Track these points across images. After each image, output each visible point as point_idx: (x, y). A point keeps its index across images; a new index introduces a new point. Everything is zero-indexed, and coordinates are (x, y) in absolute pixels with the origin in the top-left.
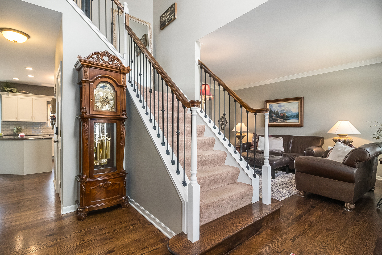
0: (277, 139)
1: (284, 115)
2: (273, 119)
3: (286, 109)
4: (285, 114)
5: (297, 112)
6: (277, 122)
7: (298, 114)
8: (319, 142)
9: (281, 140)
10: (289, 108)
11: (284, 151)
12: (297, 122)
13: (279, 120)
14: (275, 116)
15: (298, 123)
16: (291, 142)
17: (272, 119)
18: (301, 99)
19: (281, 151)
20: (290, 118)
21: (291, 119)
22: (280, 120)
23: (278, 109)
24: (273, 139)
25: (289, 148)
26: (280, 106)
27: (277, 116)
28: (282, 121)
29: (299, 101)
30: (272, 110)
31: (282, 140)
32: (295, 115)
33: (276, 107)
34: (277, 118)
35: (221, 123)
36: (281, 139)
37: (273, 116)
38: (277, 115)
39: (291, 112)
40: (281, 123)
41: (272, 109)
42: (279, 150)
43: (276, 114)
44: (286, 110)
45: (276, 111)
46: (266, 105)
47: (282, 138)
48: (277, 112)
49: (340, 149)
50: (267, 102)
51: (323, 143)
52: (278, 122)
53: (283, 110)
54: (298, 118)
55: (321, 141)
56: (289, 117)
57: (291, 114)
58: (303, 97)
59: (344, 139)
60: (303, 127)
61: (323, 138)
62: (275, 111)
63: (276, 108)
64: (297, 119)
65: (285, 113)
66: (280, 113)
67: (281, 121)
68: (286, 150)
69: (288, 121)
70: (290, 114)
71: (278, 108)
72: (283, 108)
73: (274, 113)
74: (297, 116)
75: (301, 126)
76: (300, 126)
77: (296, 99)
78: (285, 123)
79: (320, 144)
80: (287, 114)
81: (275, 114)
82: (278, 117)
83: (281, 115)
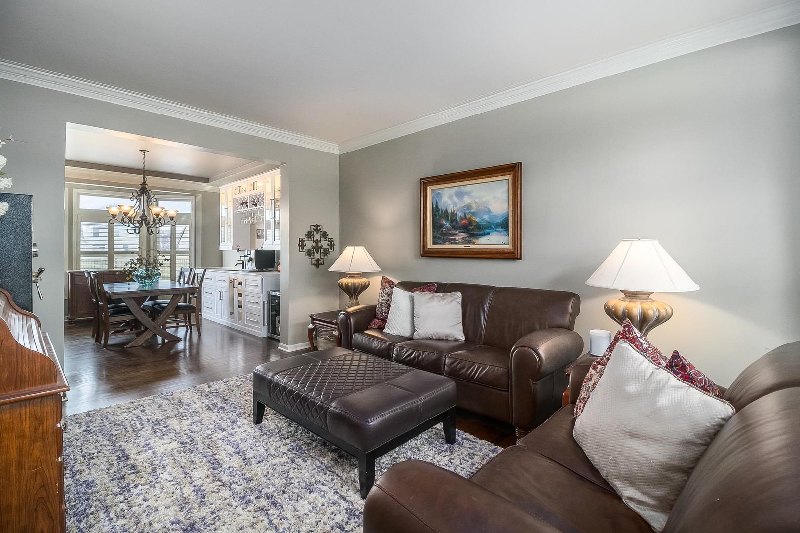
0: (444, 299)
1: (470, 222)
2: (443, 234)
3: (476, 203)
4: (474, 218)
5: (505, 211)
6: (452, 244)
7: (508, 217)
8: (565, 311)
9: (455, 303)
10: (484, 199)
11: (462, 337)
12: (505, 244)
13: (457, 238)
14: (448, 224)
15: (507, 247)
16: (486, 307)
17: (441, 235)
18: (513, 170)
19: (455, 340)
20: (487, 231)
21: (488, 234)
22: (459, 237)
23: (455, 204)
24: (433, 297)
25: (480, 328)
26: (460, 195)
27: (453, 226)
28: (465, 241)
29: (509, 177)
30: (441, 206)
31: (460, 300)
32: (499, 220)
33: (450, 197)
34: (451, 230)
35: (309, 245)
36: (456, 296)
37: (441, 226)
38: (451, 222)
39: (489, 211)
40: (462, 247)
41: (439, 204)
42: (448, 336)
43: (451, 218)
44: (474, 206)
45: (449, 211)
46: (425, 190)
47: (459, 295)
48: (453, 214)
49: (632, 388)
50: (425, 182)
51: (577, 311)
52: (454, 242)
53: (469, 207)
54: (507, 230)
55: (570, 307)
56: (484, 229)
57: (488, 220)
58: (520, 163)
59: (642, 309)
60: (520, 258)
61: (576, 297)
62: (446, 210)
63: (449, 202)
64: (505, 233)
65: (473, 214)
66: (459, 214)
67: (463, 239)
68: (470, 334)
69: (480, 239)
70: (486, 217)
71: (456, 199)
72: (467, 200)
73: (445, 214)
74: (503, 226)
75: (514, 256)
76: (512, 255)
77: (500, 170)
78: (472, 247)
79: (567, 320)
80: (477, 220)
81: (447, 219)
82: (455, 229)
83: (463, 222)
